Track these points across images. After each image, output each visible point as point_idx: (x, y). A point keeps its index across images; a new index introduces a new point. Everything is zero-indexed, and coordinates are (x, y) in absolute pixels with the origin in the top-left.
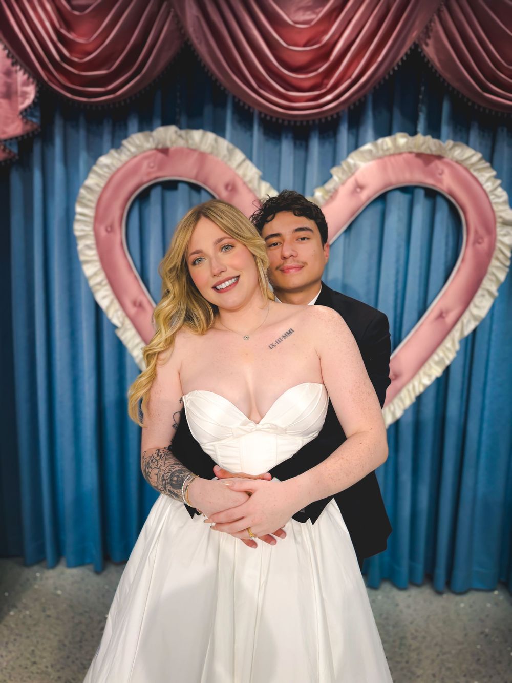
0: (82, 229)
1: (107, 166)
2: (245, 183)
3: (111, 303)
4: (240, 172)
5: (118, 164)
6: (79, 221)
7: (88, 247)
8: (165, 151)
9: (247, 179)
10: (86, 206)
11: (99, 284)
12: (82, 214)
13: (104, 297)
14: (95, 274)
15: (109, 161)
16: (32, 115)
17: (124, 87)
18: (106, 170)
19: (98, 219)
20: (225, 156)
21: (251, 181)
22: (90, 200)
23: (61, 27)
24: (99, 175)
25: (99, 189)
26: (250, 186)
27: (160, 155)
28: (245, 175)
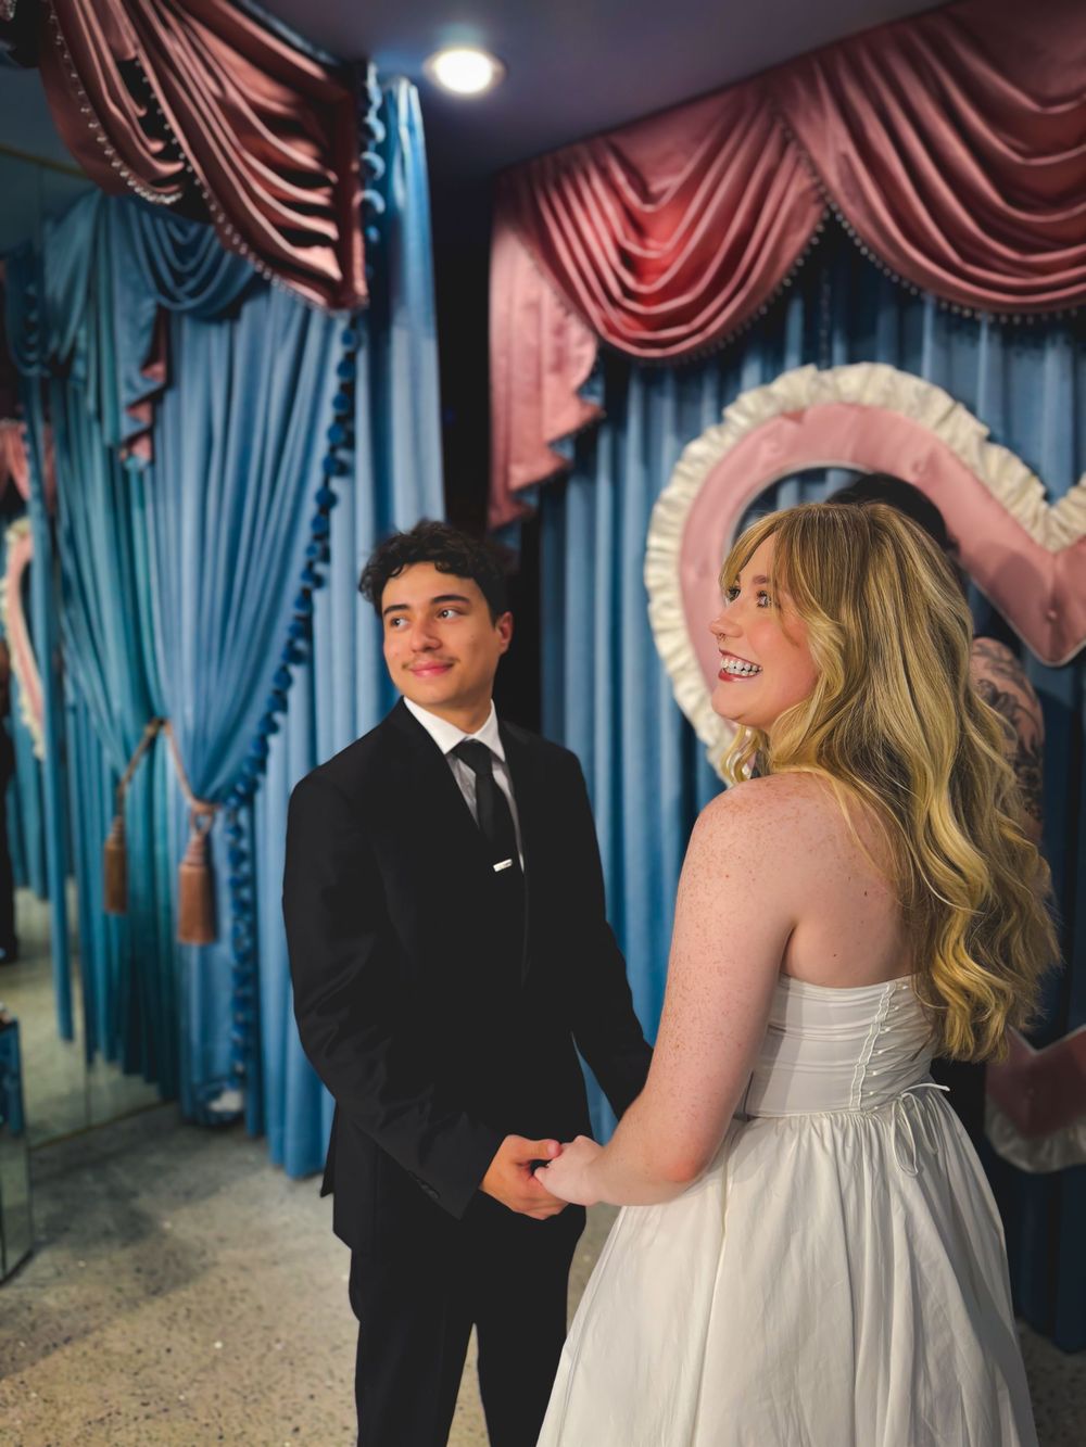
0: (661, 574)
1: (700, 460)
2: (953, 454)
3: (702, 700)
4: (945, 433)
5: (717, 454)
6: (656, 561)
7: (668, 605)
8: (797, 416)
9: (957, 447)
10: (664, 534)
11: (683, 669)
12: (660, 550)
13: (690, 691)
14: (677, 652)
15: (705, 449)
16: (592, 392)
17: (720, 315)
18: (699, 466)
19: (685, 556)
20: (911, 407)
21: (965, 450)
22: (672, 524)
23: (627, 237)
24: (689, 478)
25: (686, 503)
26: (965, 459)
27: (790, 426)
28: (953, 439)
